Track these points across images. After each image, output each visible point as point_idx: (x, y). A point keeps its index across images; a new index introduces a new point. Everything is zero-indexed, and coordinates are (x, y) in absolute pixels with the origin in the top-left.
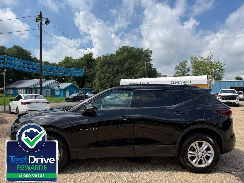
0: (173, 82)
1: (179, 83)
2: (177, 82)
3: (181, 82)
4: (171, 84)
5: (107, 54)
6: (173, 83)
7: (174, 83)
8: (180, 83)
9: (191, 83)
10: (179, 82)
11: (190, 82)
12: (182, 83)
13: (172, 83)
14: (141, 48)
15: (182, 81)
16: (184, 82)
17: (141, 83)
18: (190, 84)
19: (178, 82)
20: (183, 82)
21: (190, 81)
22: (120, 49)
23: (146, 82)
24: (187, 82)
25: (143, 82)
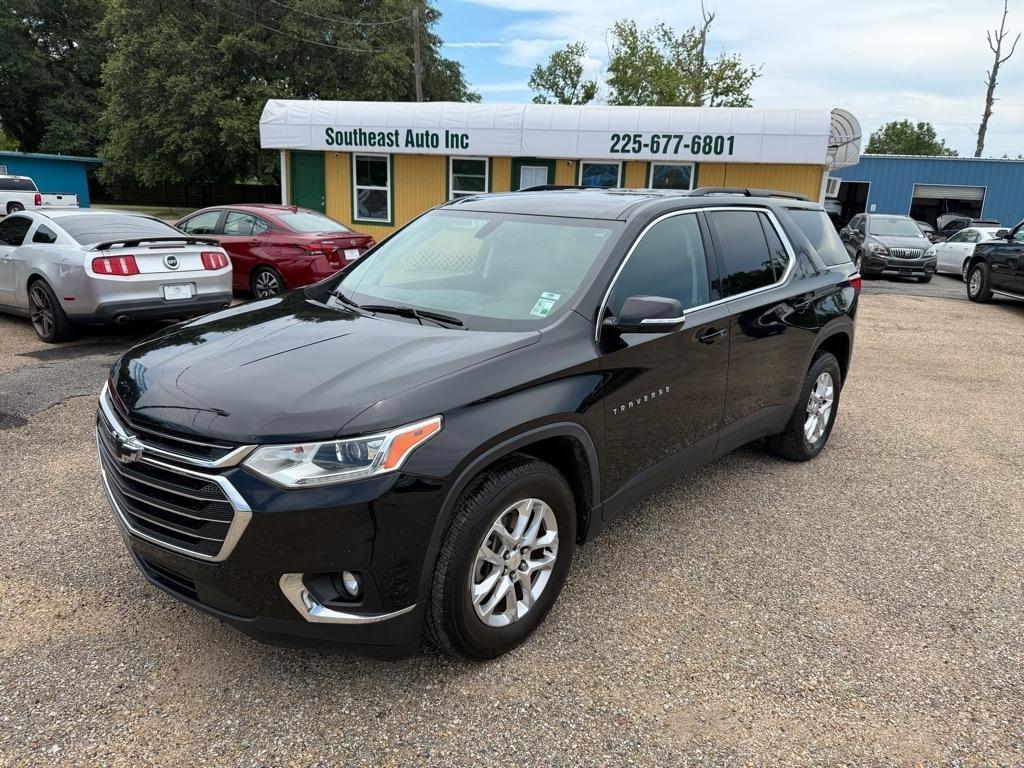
0: (622, 143)
1: (658, 151)
2: (646, 140)
3: (674, 142)
4: (612, 150)
6: (623, 150)
7: (629, 147)
8: (665, 151)
9: (731, 153)
10: (663, 142)
11: (727, 144)
12: (676, 151)
13: (619, 147)
15: (681, 137)
16: (694, 142)
17: (409, 132)
18: (725, 157)
19: (653, 142)
20: (686, 146)
21: (731, 139)
23: (447, 132)
24: (711, 142)
25: (427, 132)
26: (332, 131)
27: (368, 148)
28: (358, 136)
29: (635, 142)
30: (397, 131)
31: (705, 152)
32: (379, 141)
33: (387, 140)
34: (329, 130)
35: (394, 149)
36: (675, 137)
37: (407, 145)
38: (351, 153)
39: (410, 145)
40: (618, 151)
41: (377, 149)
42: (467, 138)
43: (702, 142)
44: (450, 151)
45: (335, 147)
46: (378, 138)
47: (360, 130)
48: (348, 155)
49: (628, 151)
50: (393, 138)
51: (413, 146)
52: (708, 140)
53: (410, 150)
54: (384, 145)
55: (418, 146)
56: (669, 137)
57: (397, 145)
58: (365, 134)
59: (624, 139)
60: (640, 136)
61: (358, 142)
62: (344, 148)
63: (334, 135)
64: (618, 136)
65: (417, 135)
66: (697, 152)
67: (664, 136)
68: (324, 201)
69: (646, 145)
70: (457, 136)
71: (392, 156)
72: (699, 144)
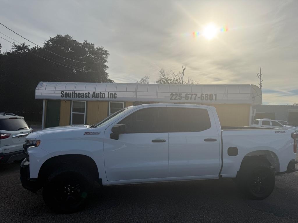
0: (174, 97)
1: (188, 99)
2: (183, 95)
3: (194, 96)
4: (171, 99)
5: (24, 44)
6: (175, 99)
7: (177, 98)
8: (191, 99)
9: (216, 100)
10: (190, 96)
11: (214, 96)
12: (195, 99)
14: (90, 44)
15: (196, 95)
16: (201, 96)
18: (213, 101)
19: (186, 96)
20: (199, 98)
21: (216, 95)
22: (52, 40)
23: (108, 93)
24: (208, 96)
25: (101, 93)
26: (64, 92)
27: (78, 98)
28: (74, 94)
29: (179, 96)
30: (89, 92)
31: (206, 100)
32: (82, 96)
33: (85, 96)
34: (62, 92)
35: (88, 99)
36: (194, 94)
37: (92, 98)
38: (71, 101)
39: (94, 97)
40: (173, 99)
41: (81, 98)
42: (116, 95)
43: (204, 96)
44: (109, 99)
45: (64, 98)
46: (81, 95)
47: (75, 92)
48: (70, 102)
49: (177, 99)
50: (88, 95)
51: (95, 98)
52: (207, 95)
53: (94, 99)
54: (84, 97)
55: (97, 98)
56: (192, 95)
57: (89, 97)
58: (76, 93)
59: (175, 95)
60: (181, 94)
61: (74, 96)
62: (68, 98)
63: (64, 94)
64: (173, 94)
65: (97, 94)
66: (203, 100)
67: (190, 94)
68: (59, 118)
69: (184, 97)
70: (112, 94)
71: (87, 101)
72: (203, 97)
